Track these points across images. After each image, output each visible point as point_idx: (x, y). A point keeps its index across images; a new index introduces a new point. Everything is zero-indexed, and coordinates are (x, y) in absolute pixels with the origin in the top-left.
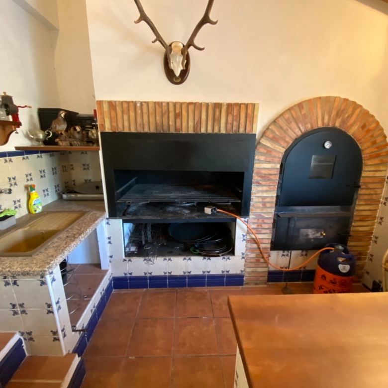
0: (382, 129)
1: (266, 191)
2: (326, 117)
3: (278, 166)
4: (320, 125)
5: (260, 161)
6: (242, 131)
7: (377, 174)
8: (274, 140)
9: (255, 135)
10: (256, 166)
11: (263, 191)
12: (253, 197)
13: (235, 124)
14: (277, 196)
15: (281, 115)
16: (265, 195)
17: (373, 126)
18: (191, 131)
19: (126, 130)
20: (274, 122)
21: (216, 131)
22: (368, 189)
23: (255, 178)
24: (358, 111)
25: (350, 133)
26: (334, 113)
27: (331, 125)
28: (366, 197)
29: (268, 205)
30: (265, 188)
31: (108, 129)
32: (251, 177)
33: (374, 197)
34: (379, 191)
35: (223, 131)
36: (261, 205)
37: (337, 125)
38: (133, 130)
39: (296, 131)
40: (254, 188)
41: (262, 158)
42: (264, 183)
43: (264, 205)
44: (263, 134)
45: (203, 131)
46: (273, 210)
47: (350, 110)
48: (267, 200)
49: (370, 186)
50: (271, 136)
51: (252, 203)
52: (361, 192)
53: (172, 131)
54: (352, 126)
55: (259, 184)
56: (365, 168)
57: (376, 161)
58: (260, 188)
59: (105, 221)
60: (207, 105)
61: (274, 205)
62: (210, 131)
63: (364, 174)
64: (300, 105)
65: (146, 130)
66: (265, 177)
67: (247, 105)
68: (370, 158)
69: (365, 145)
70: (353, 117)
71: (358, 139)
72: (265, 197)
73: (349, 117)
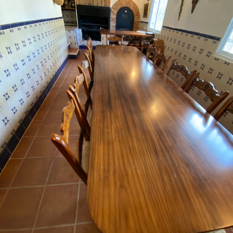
0: (138, 8)
1: (113, 23)
2: (125, 4)
3: (116, 16)
4: (124, 6)
5: (112, 15)
6: (107, 6)
7: (138, 20)
8: (114, 9)
9: (110, 8)
12: (111, 25)
13: (106, 4)
14: (116, 25)
15: (116, 3)
17: (136, 7)
18: (96, 5)
19: (82, 4)
20: (115, 4)
21: (102, 6)
22: (136, 24)
23: (111, 19)
24: (132, 3)
25: (131, 8)
26: (127, 3)
27: (126, 6)
28: (135, 27)
29: (114, 27)
31: (78, 4)
32: (110, 19)
33: (137, 27)
34: (138, 25)
35: (103, 6)
36: (112, 27)
37: (128, 6)
38: (83, 4)
39: (119, 7)
42: (113, 21)
44: (112, 8)
45: (99, 5)
47: (131, 2)
48: (114, 26)
49: (136, 23)
50: (114, 8)
51: (110, 27)
52: (134, 25)
53: (92, 5)
54: (131, 7)
56: (135, 19)
58: (112, 22)
59: (77, 29)
61: (115, 27)
62: (100, 6)
63: (135, 20)
65: (86, 4)
66: (113, 19)
68: (136, 16)
69: (134, 12)
70: (132, 4)
71: (133, 10)
72: (113, 25)
73: (131, 4)
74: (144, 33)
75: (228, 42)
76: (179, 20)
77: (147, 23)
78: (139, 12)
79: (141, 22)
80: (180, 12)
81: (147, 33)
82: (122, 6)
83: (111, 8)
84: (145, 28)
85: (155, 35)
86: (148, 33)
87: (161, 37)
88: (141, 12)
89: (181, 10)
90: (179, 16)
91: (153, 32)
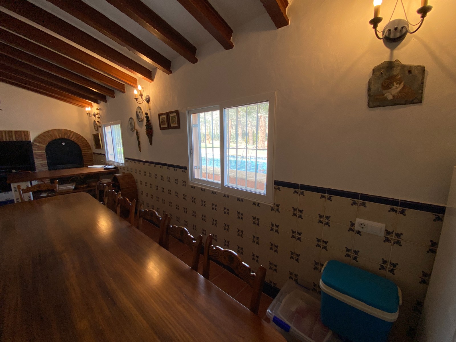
2: (60, 135)
3: (44, 151)
4: (58, 138)
5: (35, 150)
6: (24, 140)
7: (88, 152)
9: (30, 141)
10: (34, 152)
11: (40, 161)
12: (36, 163)
13: (20, 137)
14: (48, 162)
15: (41, 135)
16: (41, 162)
17: (80, 138)
20: (39, 137)
21: (11, 140)
23: (35, 156)
24: (72, 133)
25: (72, 139)
26: (63, 133)
27: (63, 138)
29: (44, 166)
30: (41, 160)
32: (33, 156)
34: (91, 158)
35: (15, 140)
36: (40, 166)
37: (66, 137)
39: (49, 140)
40: (36, 160)
41: (36, 149)
42: (39, 158)
43: (42, 166)
44: (35, 140)
45: (5, 140)
46: (47, 167)
49: (87, 156)
50: (38, 141)
51: (36, 166)
52: (84, 158)
54: (72, 137)
55: (37, 158)
56: (82, 151)
57: (86, 148)
60: (5, 131)
61: (47, 165)
62: (8, 140)
63: (83, 152)
64: (48, 132)
66: (40, 156)
67: (24, 131)
68: (84, 147)
69: (79, 143)
70: (72, 135)
71: (76, 142)
72: (42, 163)
73: (70, 135)
74: (102, 167)
75: (195, 170)
76: (140, 151)
77: (104, 155)
78: (88, 143)
79: (94, 153)
80: (139, 144)
81: (105, 167)
82: (54, 138)
83: (32, 141)
84: (102, 160)
85: (119, 168)
86: (107, 167)
87: (128, 170)
88: (91, 142)
89: (139, 142)
90: (140, 147)
91: (114, 165)
